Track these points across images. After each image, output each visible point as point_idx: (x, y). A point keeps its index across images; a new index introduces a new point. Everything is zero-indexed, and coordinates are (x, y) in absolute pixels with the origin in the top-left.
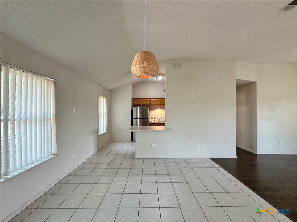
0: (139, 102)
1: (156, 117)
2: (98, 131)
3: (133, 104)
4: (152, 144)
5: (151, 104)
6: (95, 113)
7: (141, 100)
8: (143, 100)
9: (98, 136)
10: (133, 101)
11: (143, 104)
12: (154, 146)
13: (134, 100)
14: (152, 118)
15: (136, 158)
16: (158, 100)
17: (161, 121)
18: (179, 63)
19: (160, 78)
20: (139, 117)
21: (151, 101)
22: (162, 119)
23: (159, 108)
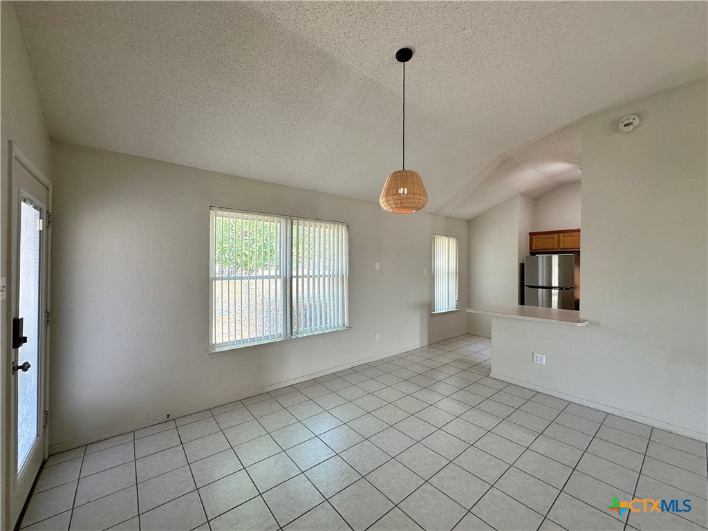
0: (548, 243)
2: (430, 305)
3: (531, 247)
4: (536, 355)
6: (425, 270)
7: (556, 235)
8: (561, 235)
9: (432, 315)
10: (531, 240)
11: (562, 247)
13: (534, 237)
15: (493, 377)
18: (635, 114)
20: (555, 283)
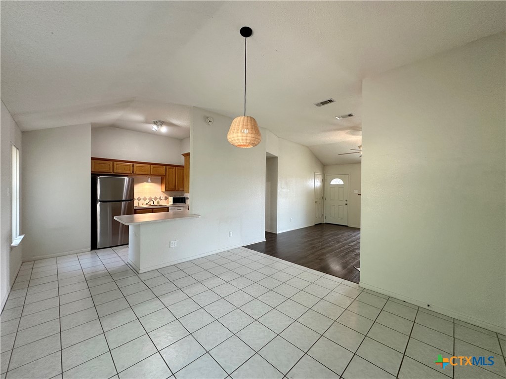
0: (105, 168)
1: (142, 198)
2: (11, 236)
4: (171, 242)
5: (133, 172)
7: (112, 162)
8: (115, 163)
9: (12, 249)
10: (93, 163)
11: (115, 171)
12: (173, 244)
13: (95, 161)
14: (139, 199)
15: (142, 272)
16: (149, 165)
17: (152, 204)
18: (212, 118)
19: (164, 129)
21: (133, 166)
22: (154, 200)
23: (149, 181)
